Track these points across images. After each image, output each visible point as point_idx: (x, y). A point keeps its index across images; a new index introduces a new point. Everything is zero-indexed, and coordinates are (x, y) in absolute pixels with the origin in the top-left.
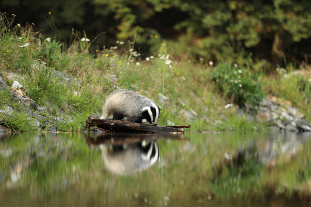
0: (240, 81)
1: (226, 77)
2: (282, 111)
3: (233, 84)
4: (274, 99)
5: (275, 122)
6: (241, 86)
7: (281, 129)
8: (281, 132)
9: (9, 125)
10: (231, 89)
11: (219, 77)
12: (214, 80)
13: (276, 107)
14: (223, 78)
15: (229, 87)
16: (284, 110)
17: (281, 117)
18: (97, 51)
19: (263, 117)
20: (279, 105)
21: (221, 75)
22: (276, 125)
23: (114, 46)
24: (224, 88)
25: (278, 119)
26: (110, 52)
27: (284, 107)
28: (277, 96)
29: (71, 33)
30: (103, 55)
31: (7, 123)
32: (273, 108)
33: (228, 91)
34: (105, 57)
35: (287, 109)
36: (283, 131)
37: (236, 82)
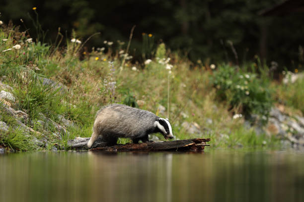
0: (246, 88)
1: (229, 82)
2: (292, 122)
3: (238, 91)
4: (281, 108)
5: (286, 135)
6: (248, 93)
7: (293, 143)
8: (293, 147)
9: (5, 144)
10: (235, 97)
11: (220, 83)
12: (215, 86)
13: (284, 117)
14: (225, 84)
15: (233, 94)
16: (294, 121)
17: (292, 130)
18: (85, 53)
19: (272, 129)
20: (287, 115)
21: (222, 80)
22: (287, 139)
23: (101, 47)
24: (227, 95)
25: (288, 131)
26: (100, 55)
27: (293, 117)
28: (285, 105)
29: (57, 34)
30: (92, 58)
31: (4, 140)
32: (281, 118)
33: (231, 99)
34: (95, 60)
35: (297, 120)
36: (295, 146)
37: (243, 88)
